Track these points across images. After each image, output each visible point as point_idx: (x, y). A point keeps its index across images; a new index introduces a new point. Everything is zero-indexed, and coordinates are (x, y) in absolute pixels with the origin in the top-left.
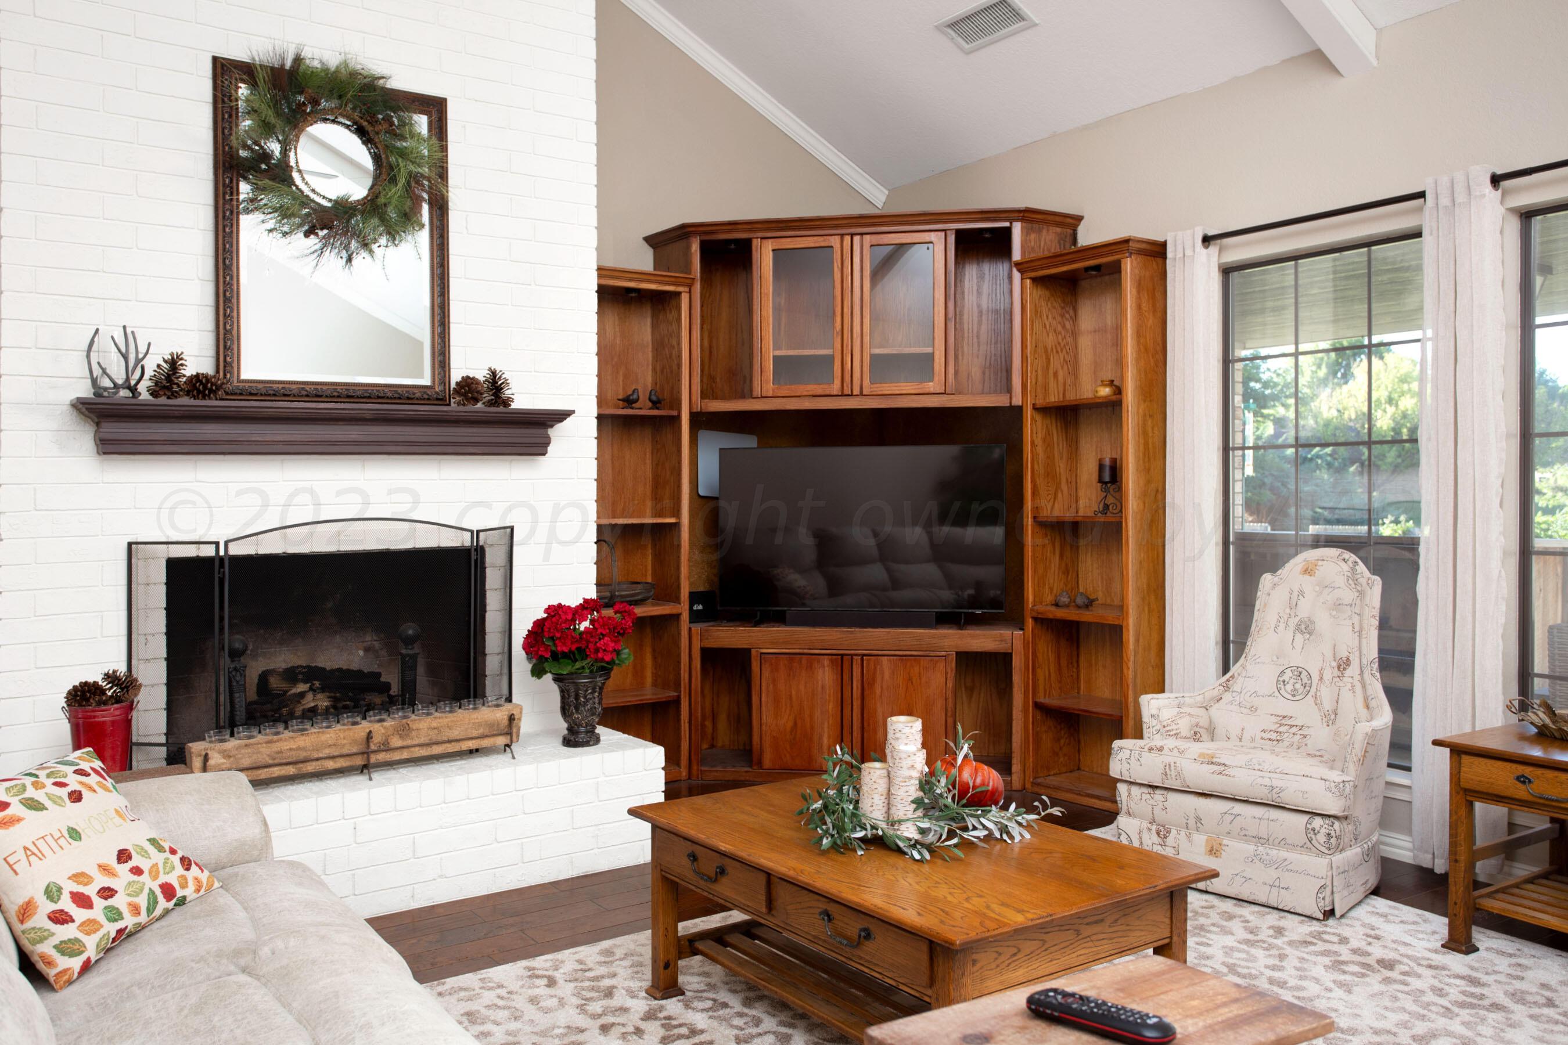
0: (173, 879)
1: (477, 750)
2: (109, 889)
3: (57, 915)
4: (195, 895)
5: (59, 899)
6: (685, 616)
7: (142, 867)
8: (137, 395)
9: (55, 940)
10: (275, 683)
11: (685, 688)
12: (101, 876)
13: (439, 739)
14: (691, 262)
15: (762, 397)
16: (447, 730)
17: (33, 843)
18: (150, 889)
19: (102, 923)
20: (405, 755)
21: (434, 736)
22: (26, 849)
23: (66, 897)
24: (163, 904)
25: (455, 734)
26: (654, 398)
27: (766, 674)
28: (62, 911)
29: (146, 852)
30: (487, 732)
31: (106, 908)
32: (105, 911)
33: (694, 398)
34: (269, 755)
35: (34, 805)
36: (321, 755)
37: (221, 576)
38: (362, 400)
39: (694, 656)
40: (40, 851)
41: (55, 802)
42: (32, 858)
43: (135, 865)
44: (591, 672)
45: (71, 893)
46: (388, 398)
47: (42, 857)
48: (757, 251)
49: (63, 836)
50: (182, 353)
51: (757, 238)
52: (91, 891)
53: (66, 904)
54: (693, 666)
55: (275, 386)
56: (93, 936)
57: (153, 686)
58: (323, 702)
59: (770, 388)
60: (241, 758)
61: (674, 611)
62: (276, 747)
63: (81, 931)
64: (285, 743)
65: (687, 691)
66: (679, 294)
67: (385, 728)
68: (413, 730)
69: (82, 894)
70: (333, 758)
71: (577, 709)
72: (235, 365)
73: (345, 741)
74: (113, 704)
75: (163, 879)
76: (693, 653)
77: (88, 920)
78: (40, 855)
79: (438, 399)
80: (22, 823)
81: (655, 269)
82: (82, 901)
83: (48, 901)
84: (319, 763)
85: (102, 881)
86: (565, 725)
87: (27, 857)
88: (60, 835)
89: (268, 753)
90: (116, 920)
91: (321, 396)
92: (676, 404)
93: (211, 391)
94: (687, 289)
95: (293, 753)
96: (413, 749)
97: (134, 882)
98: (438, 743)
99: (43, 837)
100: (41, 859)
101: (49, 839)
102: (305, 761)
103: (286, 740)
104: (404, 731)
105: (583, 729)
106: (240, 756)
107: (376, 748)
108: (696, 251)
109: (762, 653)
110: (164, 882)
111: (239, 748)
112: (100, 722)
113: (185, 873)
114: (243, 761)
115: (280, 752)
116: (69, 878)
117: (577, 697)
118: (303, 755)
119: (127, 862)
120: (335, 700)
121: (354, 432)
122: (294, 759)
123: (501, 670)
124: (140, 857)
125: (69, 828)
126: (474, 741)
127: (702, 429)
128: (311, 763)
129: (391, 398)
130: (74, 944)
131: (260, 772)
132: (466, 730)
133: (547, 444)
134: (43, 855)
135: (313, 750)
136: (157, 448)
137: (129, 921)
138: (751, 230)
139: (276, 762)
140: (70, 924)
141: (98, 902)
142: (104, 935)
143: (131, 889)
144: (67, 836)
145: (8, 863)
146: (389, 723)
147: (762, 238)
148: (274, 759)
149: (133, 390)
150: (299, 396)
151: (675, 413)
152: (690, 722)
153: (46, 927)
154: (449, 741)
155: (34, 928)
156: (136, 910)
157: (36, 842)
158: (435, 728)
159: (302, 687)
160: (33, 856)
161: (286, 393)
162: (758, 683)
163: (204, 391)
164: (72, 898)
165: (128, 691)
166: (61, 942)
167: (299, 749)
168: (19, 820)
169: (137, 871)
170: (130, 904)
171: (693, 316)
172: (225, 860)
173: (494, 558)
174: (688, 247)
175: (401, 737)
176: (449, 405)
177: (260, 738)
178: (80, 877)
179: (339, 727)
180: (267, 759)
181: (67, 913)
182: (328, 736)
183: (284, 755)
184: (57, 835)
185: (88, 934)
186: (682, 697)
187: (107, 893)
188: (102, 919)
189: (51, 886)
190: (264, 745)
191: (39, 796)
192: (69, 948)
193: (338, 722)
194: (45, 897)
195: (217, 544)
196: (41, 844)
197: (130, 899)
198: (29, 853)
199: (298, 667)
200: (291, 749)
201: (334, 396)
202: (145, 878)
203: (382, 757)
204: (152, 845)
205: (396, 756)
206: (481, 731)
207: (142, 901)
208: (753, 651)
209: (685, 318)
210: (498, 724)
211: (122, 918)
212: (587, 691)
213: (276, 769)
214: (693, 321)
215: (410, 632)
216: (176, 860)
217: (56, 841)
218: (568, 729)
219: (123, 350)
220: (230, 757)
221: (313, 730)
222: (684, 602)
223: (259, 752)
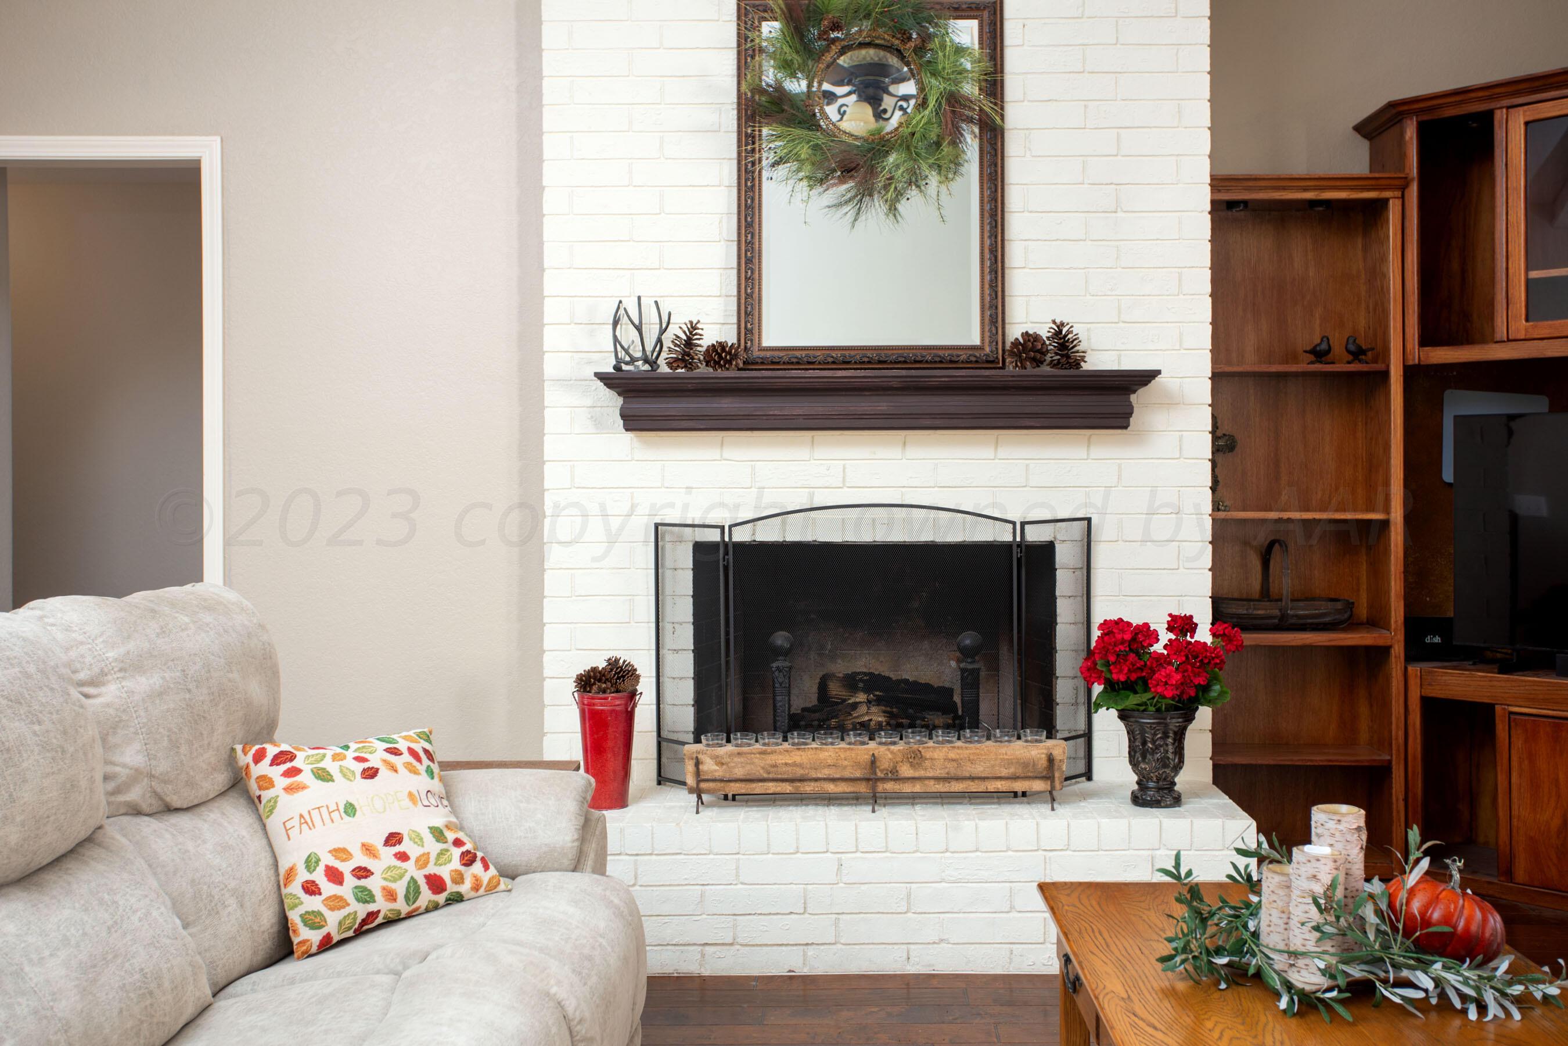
0: (445, 872)
1: (1024, 794)
2: (365, 869)
3: (309, 885)
4: (473, 894)
5: (314, 870)
6: (1398, 650)
7: (409, 853)
8: (655, 367)
9: (302, 910)
10: (835, 689)
11: (1398, 750)
12: (361, 855)
13: (959, 773)
14: (1405, 153)
15: (1509, 340)
16: (969, 764)
17: (309, 812)
18: (412, 878)
19: (349, 901)
20: (918, 788)
21: (952, 769)
22: (301, 816)
23: (321, 869)
24: (426, 896)
25: (979, 769)
26: (1352, 347)
27: (1518, 743)
28: (313, 882)
29: (421, 839)
30: (1019, 772)
31: (356, 887)
32: (355, 890)
33: (1409, 346)
34: (763, 768)
35: (323, 776)
36: (820, 776)
37: (725, 563)
38: (896, 366)
39: (1411, 708)
40: (312, 821)
41: (345, 776)
42: (304, 826)
43: (402, 850)
44: (1158, 710)
45: (327, 866)
46: (927, 362)
47: (312, 826)
48: (1500, 127)
49: (338, 810)
50: (699, 322)
51: (1501, 108)
52: (346, 868)
53: (319, 876)
54: (1410, 721)
55: (798, 354)
56: (336, 912)
57: (681, 679)
58: (877, 716)
59: (1520, 326)
60: (734, 767)
61: (1381, 642)
62: (771, 759)
63: (325, 905)
64: (781, 757)
65: (1402, 756)
66: (1386, 200)
67: (892, 753)
68: (926, 759)
69: (337, 869)
70: (833, 780)
71: (1144, 757)
72: (756, 331)
73: (846, 763)
74: (610, 693)
75: (431, 869)
76: (1409, 703)
77: (335, 896)
78: (311, 825)
79: (988, 362)
80: (306, 791)
81: (1371, 171)
82: (335, 876)
83: (305, 871)
84: (818, 784)
85: (361, 860)
86: (1135, 778)
87: (301, 824)
88: (336, 808)
89: (762, 765)
90: (367, 902)
91: (849, 363)
92: (1384, 354)
93: (727, 362)
94: (1398, 194)
95: (789, 769)
96: (927, 782)
97: (395, 867)
98: (958, 779)
99: (319, 808)
100: (310, 829)
101: (324, 811)
102: (801, 780)
103: (780, 753)
104: (916, 758)
105: (1151, 784)
106: (733, 765)
107: (882, 776)
108: (1411, 138)
109: (1511, 713)
110: (432, 872)
111: (731, 755)
112: (598, 710)
113: (463, 869)
114: (736, 771)
115: (775, 766)
116: (330, 852)
117: (1144, 743)
118: (799, 772)
119: (395, 845)
120: (891, 715)
121: (882, 405)
122: (790, 776)
123: (1076, 698)
124: (412, 843)
125: (347, 802)
126: (1003, 782)
127: (1450, 388)
128: (809, 783)
129: (931, 362)
130: (316, 917)
131: (754, 785)
132: (993, 766)
133: (1129, 414)
134: (313, 825)
135: (811, 768)
136: (675, 424)
137: (381, 905)
138: (1490, 98)
139: (771, 776)
140: (317, 896)
141: (350, 881)
142: (349, 915)
143: (389, 874)
144: (342, 810)
145: (285, 827)
146: (901, 746)
147: (1508, 108)
148: (769, 773)
149: (653, 364)
150: (825, 363)
151: (1379, 367)
152: (1406, 800)
153: (299, 896)
154: (972, 778)
155: (291, 894)
156: (391, 896)
157: (311, 812)
158: (953, 760)
159: (861, 697)
160: (305, 825)
161: (810, 360)
162: (1506, 755)
163: (720, 362)
164: (325, 871)
165: (623, 681)
166: (307, 913)
167: (795, 764)
168: (304, 788)
169: (403, 857)
170: (384, 889)
171: (1408, 231)
172: (535, 865)
173: (1065, 556)
174: (1402, 134)
175: (912, 765)
176: (1003, 367)
177: (758, 746)
178: (341, 853)
179: (843, 745)
180: (761, 771)
181: (317, 885)
182: (827, 754)
183: (779, 770)
184: (333, 807)
185: (332, 909)
186: (1394, 763)
187: (362, 873)
188: (350, 898)
189: (312, 856)
190: (758, 756)
191: (332, 767)
192: (313, 920)
193: (843, 739)
194: (304, 866)
195: (722, 528)
196: (315, 814)
197: (385, 883)
198: (303, 821)
199: (859, 673)
200: (786, 764)
201: (864, 362)
202: (410, 866)
203: (889, 786)
204: (432, 833)
205: (907, 788)
206: (1012, 770)
207: (400, 888)
208: (1498, 708)
209: (1395, 234)
210: (1034, 765)
211: (374, 901)
212: (1155, 734)
213: (771, 784)
214: (1408, 238)
215: (968, 642)
216: (457, 852)
217: (330, 813)
218: (1138, 783)
219: (637, 322)
220: (723, 764)
221: (814, 745)
222: (1395, 630)
223: (753, 763)
